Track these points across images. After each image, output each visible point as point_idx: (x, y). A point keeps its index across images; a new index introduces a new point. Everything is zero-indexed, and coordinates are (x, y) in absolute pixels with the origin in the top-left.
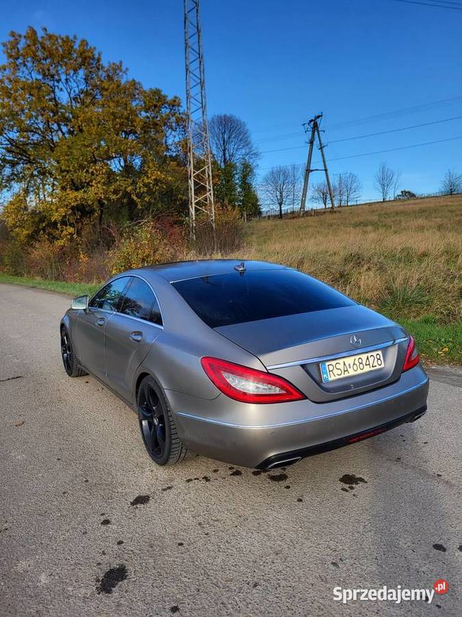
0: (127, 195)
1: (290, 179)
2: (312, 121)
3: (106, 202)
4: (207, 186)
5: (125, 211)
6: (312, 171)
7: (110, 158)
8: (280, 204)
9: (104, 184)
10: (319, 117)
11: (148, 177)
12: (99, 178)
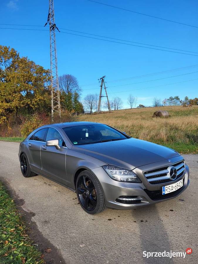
0: (28, 104)
1: (95, 99)
2: (101, 78)
3: (19, 107)
4: (58, 103)
5: (27, 111)
6: (102, 97)
7: (22, 91)
8: (91, 109)
9: (19, 101)
10: (104, 77)
11: (36, 99)
12: (17, 98)
